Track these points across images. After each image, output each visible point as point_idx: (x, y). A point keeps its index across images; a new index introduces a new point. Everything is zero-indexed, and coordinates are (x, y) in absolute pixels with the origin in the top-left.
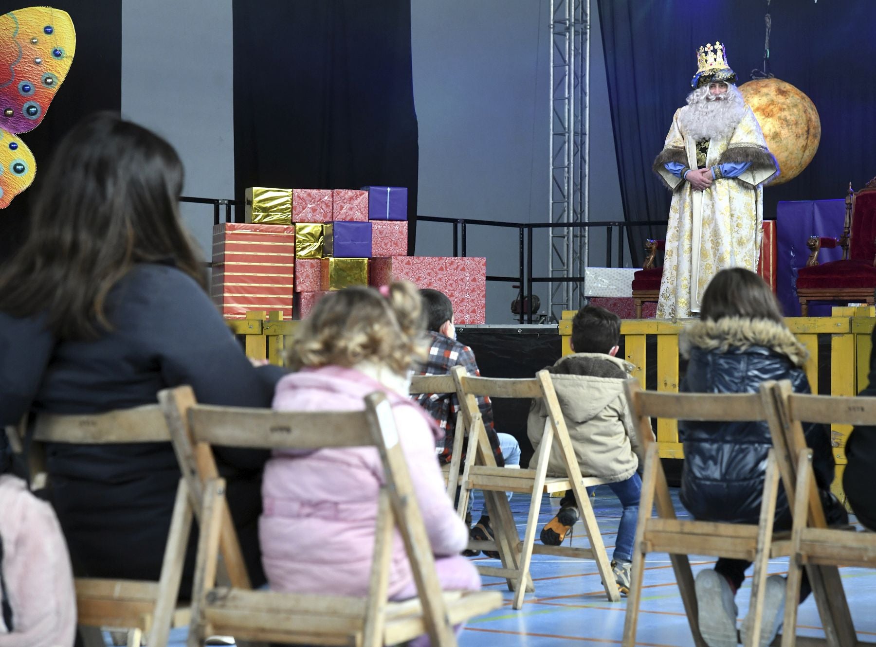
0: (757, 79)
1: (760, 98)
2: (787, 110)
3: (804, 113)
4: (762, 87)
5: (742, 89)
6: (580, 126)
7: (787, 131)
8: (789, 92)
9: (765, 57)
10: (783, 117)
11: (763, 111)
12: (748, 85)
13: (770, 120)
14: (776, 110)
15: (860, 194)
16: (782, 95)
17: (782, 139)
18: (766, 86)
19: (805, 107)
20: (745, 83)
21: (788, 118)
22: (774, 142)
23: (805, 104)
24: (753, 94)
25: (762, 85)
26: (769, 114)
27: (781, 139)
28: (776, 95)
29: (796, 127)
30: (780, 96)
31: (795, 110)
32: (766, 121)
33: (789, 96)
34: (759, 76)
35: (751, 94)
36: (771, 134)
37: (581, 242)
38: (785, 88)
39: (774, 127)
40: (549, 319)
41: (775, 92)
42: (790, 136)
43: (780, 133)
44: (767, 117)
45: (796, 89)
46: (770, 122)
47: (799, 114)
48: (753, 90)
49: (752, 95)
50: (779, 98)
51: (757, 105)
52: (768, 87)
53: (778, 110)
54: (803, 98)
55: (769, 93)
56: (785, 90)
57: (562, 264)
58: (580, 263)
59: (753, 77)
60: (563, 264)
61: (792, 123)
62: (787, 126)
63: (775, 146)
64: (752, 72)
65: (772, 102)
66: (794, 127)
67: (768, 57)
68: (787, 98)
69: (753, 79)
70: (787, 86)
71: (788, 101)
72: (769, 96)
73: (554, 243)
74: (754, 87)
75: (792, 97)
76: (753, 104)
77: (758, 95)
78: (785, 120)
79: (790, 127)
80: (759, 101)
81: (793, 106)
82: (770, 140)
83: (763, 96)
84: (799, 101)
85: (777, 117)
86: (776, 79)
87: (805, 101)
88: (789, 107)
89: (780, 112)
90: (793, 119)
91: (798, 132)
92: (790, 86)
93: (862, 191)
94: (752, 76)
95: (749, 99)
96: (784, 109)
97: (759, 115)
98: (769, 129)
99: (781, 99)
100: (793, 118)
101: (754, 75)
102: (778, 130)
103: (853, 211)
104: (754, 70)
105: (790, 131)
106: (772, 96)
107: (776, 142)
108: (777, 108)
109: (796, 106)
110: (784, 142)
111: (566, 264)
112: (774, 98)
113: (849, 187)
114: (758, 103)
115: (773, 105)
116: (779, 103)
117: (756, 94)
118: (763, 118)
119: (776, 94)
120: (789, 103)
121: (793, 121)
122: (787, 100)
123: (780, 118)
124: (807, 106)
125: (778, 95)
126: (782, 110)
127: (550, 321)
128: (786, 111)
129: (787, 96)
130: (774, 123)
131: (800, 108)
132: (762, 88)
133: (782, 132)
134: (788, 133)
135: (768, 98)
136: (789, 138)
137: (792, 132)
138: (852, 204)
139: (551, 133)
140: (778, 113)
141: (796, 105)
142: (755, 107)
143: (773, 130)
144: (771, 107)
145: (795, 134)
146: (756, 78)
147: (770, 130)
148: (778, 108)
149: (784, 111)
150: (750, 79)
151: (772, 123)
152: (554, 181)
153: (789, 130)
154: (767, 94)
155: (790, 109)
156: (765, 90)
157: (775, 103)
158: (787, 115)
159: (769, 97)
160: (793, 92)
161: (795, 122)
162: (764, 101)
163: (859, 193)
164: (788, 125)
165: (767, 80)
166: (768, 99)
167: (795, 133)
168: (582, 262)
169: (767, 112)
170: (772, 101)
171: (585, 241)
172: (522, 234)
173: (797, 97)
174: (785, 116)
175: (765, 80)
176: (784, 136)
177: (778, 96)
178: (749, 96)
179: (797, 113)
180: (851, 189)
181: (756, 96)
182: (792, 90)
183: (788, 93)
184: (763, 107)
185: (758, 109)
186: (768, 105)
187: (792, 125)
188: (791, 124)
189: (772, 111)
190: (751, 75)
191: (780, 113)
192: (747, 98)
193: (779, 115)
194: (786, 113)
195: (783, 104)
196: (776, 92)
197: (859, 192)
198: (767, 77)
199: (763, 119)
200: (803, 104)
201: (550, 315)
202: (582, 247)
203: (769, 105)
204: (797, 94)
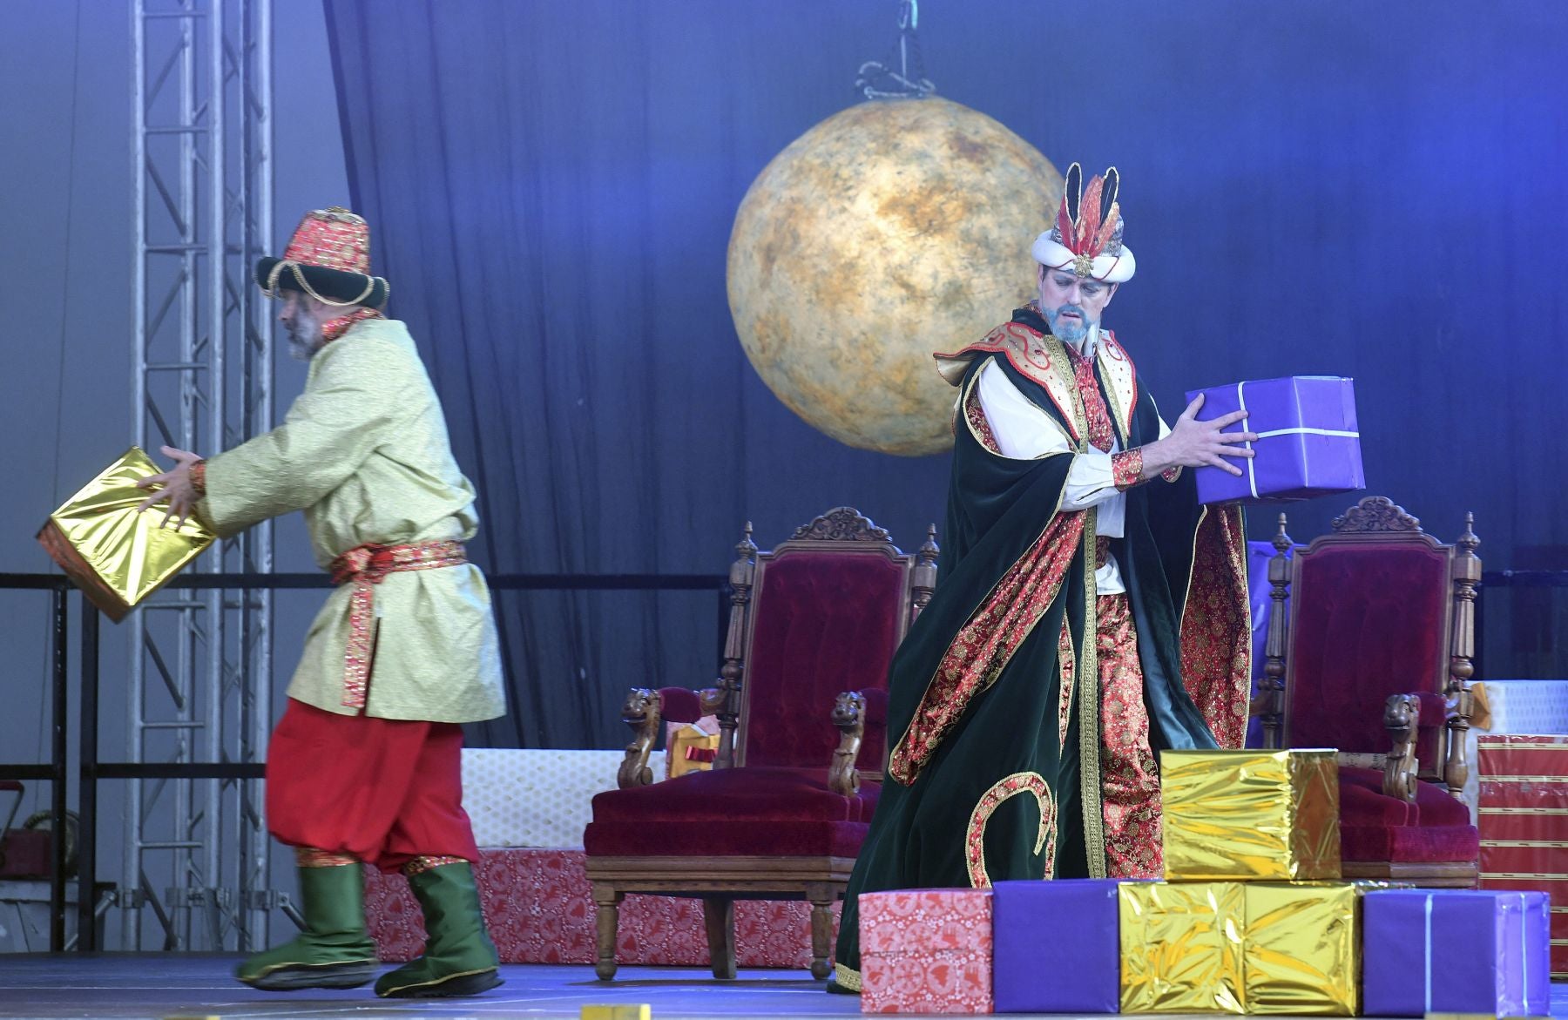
0: (880, 97)
1: (900, 168)
2: (988, 208)
3: (1040, 219)
4: (903, 128)
5: (835, 134)
6: (243, 224)
7: (990, 279)
8: (992, 147)
9: (903, 26)
10: (975, 232)
11: (913, 212)
12: (857, 121)
13: (935, 241)
14: (955, 209)
15: (1316, 553)
16: (971, 158)
17: (976, 306)
18: (915, 127)
19: (1044, 197)
20: (844, 113)
21: (994, 234)
22: (950, 313)
23: (1043, 187)
24: (877, 153)
25: (901, 121)
26: (930, 222)
27: (971, 305)
28: (952, 159)
29: (1019, 267)
30: (964, 163)
31: (1015, 210)
32: (922, 247)
33: (994, 163)
34: (886, 86)
35: (868, 153)
36: (939, 288)
37: (246, 629)
38: (976, 133)
39: (948, 265)
40: (129, 899)
41: (945, 147)
42: (1000, 296)
43: (969, 286)
44: (926, 231)
45: (1012, 134)
46: (936, 250)
47: (1025, 224)
48: (874, 141)
49: (874, 157)
50: (960, 167)
51: (889, 191)
52: (924, 129)
53: (959, 211)
54: (1036, 168)
55: (930, 150)
56: (978, 139)
57: (172, 703)
58: (245, 704)
59: (866, 92)
60: (178, 702)
61: (1007, 251)
62: (990, 263)
63: (951, 329)
64: (861, 72)
65: (940, 183)
66: (1012, 267)
67: (914, 23)
68: (988, 170)
69: (864, 99)
70: (983, 128)
71: (992, 179)
72: (928, 160)
73: (149, 629)
74: (878, 128)
75: (1003, 165)
76: (878, 188)
77: (893, 156)
78: (984, 242)
79: (1000, 266)
80: (898, 179)
81: (1006, 198)
82: (937, 309)
83: (908, 161)
84: (1025, 178)
85: (958, 232)
86: (944, 102)
87: (1044, 176)
88: (995, 197)
89: (968, 215)
90: (1009, 240)
91: (1026, 282)
92: (992, 126)
93: (1321, 544)
94: (863, 86)
95: (862, 169)
96: (979, 206)
97: (897, 225)
98: (930, 271)
99: (967, 172)
100: (1008, 236)
101: (870, 83)
102: (961, 275)
103: (1292, 603)
104: (864, 66)
105: (1001, 278)
106: (938, 160)
107: (957, 315)
108: (955, 203)
109: (1015, 195)
110: (983, 315)
111: (186, 702)
112: (947, 167)
113: (1278, 530)
114: (896, 185)
115: (944, 190)
116: (961, 185)
117: (887, 153)
118: (913, 234)
119: (950, 153)
120: (996, 187)
121: (1008, 245)
122: (988, 174)
123: (966, 237)
124: (1049, 195)
125: (959, 157)
126: (971, 208)
127: (133, 906)
128: (986, 213)
129: (988, 163)
130: (947, 253)
131: (1029, 200)
132: (903, 133)
133: (975, 282)
134: (993, 287)
135: (925, 167)
136: (998, 301)
137: (1007, 282)
138: (1289, 582)
139: (141, 247)
140: (960, 220)
141: (1018, 192)
142: (886, 198)
143: (945, 276)
144: (938, 198)
145: (1016, 290)
146: (876, 93)
147: (935, 276)
148: (960, 203)
149: (979, 212)
150: (858, 97)
151: (942, 253)
152: (150, 416)
153: (996, 275)
154: (921, 156)
155: (999, 205)
156: (913, 141)
157: (951, 186)
158: (990, 225)
159: (928, 165)
160: (1002, 146)
161: (1015, 251)
162: (913, 177)
163: (1314, 548)
164: (993, 261)
165: (916, 104)
166: (925, 172)
167: (1016, 284)
168: (250, 699)
169: (924, 214)
170: (941, 177)
171: (259, 625)
172: (61, 612)
173: (1018, 164)
174: (984, 228)
175: (907, 103)
176: (982, 296)
177: (956, 162)
178: (863, 158)
179: (1020, 218)
180: (1285, 535)
181: (883, 159)
182: (1001, 141)
183: (990, 151)
184: (912, 199)
185: (892, 206)
186: (925, 193)
187: (1006, 260)
188: (1003, 256)
189: (941, 212)
190: (859, 82)
191: (969, 221)
192: (855, 164)
193: (963, 225)
194: (986, 220)
195: (975, 188)
196: (951, 148)
197: (1313, 543)
198: (914, 94)
199: (913, 238)
200: (1037, 190)
201: (134, 885)
202: (248, 645)
203: (931, 193)
204: (1017, 155)
